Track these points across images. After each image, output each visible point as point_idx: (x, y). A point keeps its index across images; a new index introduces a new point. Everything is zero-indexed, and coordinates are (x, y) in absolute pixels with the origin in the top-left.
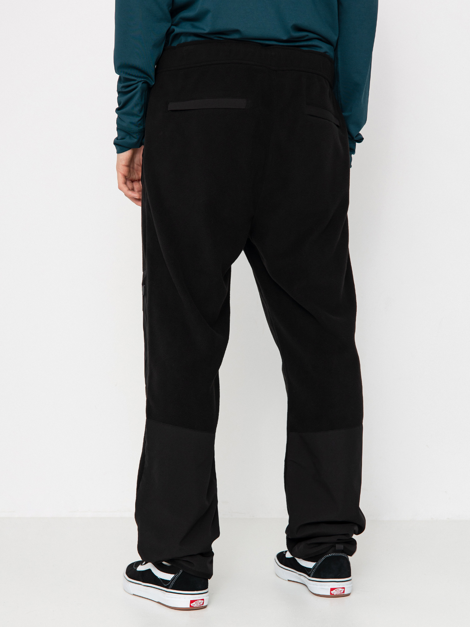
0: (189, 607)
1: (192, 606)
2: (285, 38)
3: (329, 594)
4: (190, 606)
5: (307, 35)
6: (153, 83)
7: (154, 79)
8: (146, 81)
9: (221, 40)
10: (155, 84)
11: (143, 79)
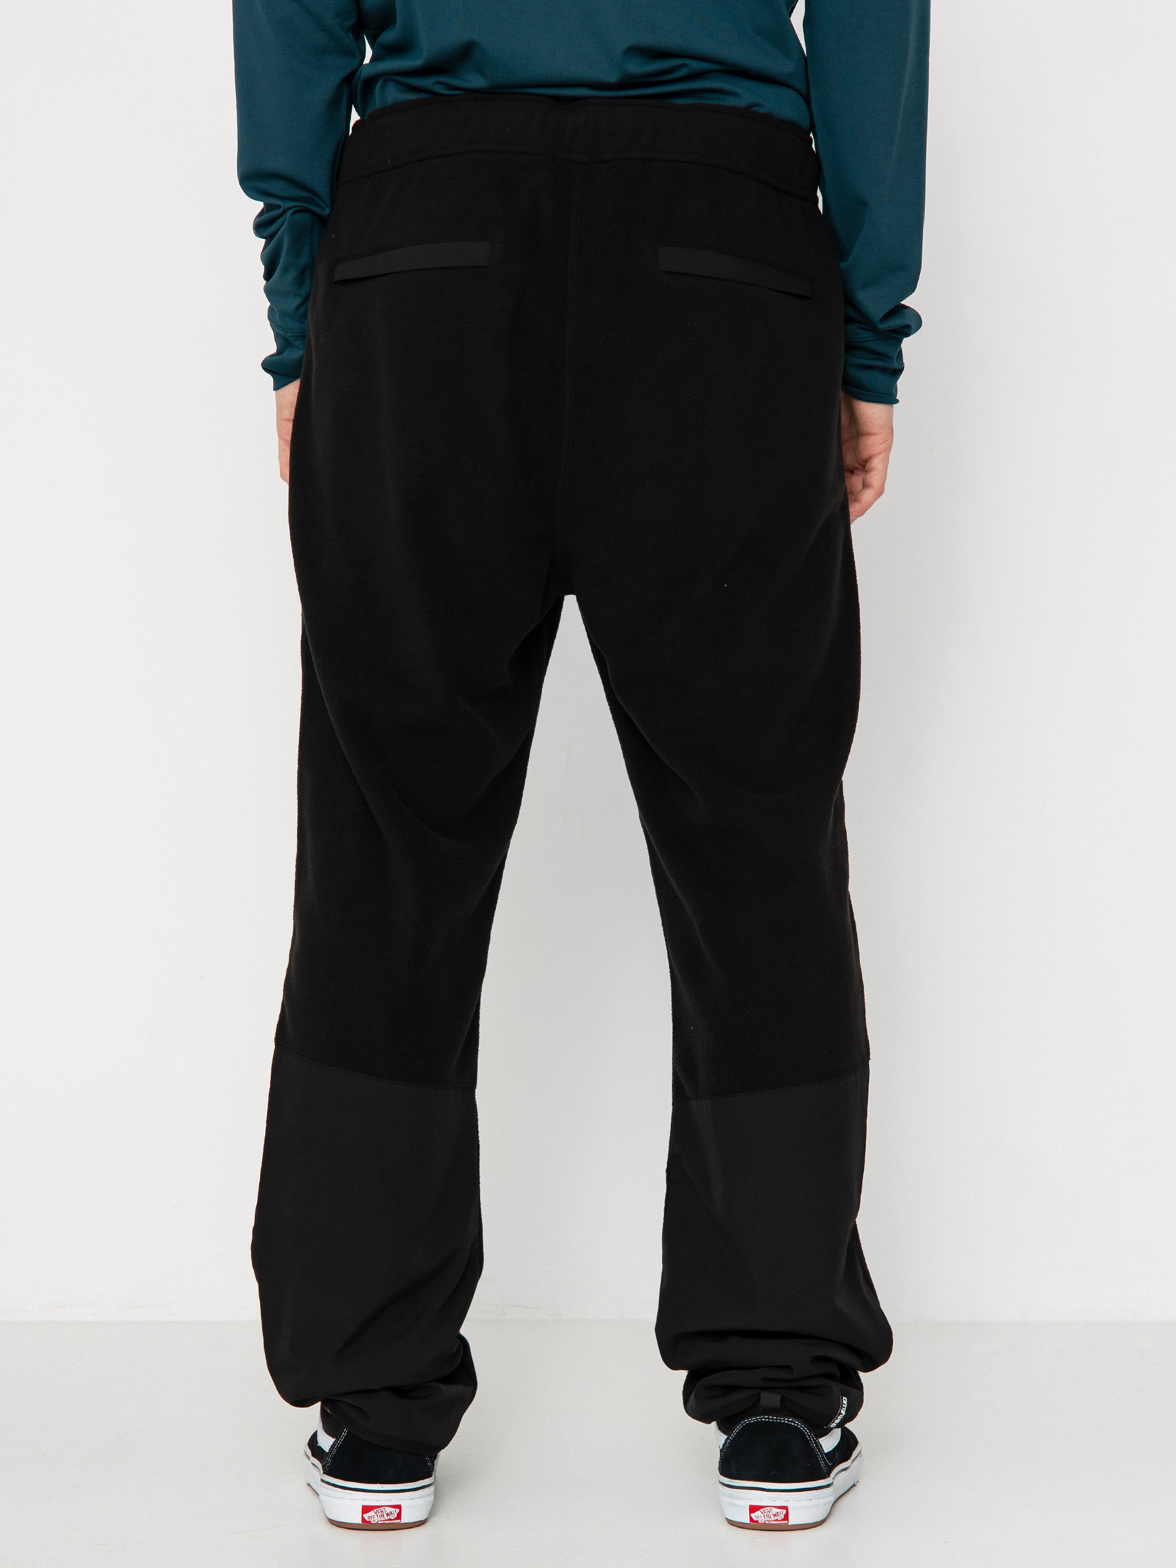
0: (361, 1523)
1: (367, 1519)
2: (613, 78)
3: (748, 1521)
4: (363, 1519)
5: (684, 65)
6: (328, 211)
7: (328, 202)
8: (304, 207)
9: (457, 95)
10: (331, 211)
11: (296, 204)
